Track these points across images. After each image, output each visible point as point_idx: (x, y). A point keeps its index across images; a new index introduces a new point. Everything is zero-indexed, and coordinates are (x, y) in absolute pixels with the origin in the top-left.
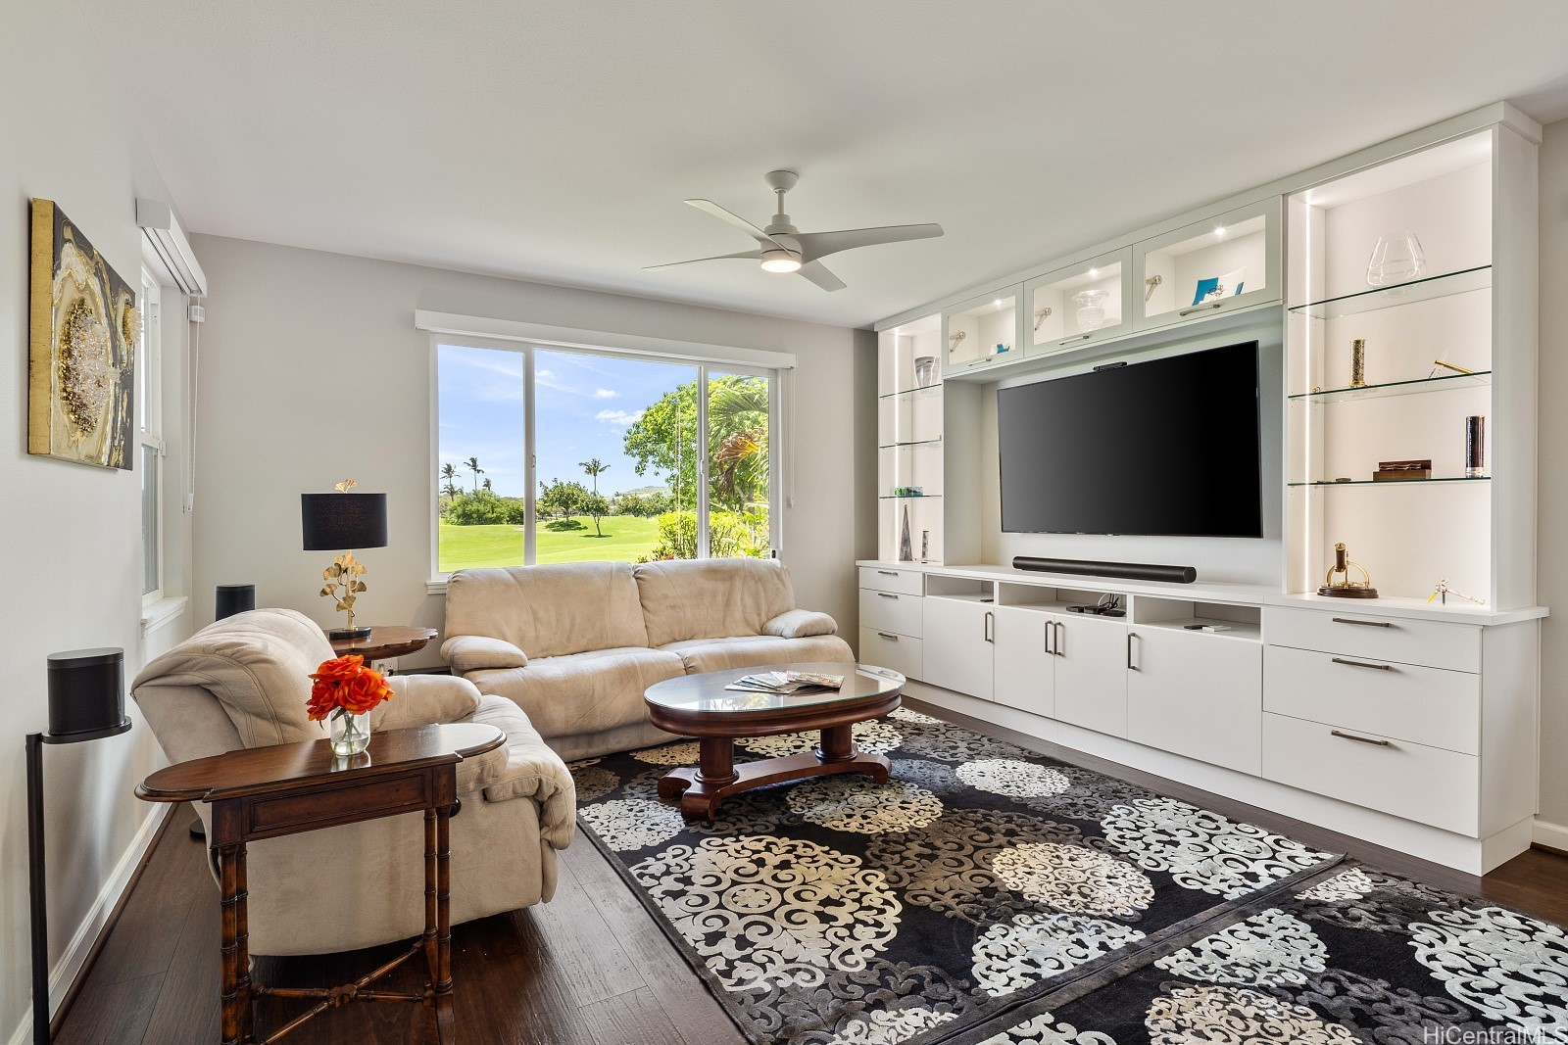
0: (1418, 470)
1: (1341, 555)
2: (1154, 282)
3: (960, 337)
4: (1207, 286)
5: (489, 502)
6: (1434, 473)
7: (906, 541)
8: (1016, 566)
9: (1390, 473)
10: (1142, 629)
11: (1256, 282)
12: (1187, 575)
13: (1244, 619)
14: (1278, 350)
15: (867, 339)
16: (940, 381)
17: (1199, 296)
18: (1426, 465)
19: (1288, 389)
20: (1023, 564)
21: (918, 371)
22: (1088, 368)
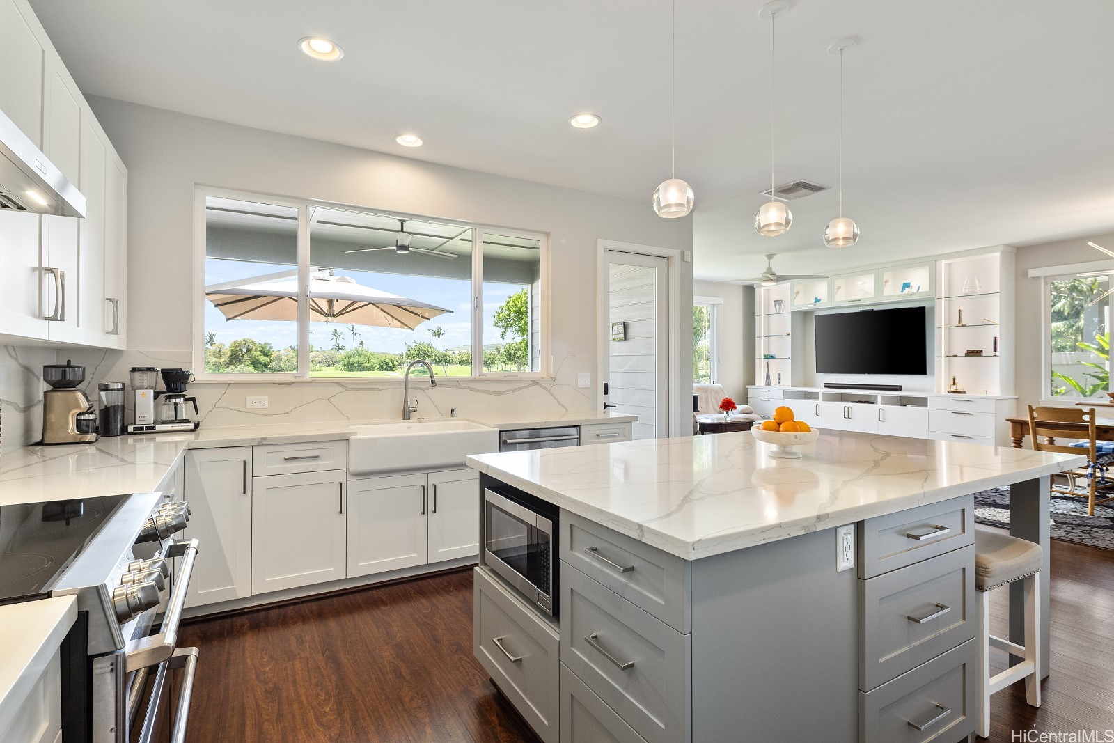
0: (979, 353)
1: (954, 379)
2: (886, 282)
3: (798, 293)
4: (906, 285)
5: (365, 355)
6: (984, 354)
7: (768, 376)
8: (825, 387)
9: (970, 353)
10: (884, 407)
11: (925, 288)
12: (898, 388)
13: (921, 402)
14: (933, 309)
15: (750, 291)
16: (789, 311)
17: (903, 289)
18: (981, 351)
19: (937, 325)
20: (828, 386)
21: (775, 306)
22: (858, 310)
